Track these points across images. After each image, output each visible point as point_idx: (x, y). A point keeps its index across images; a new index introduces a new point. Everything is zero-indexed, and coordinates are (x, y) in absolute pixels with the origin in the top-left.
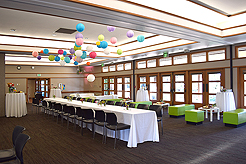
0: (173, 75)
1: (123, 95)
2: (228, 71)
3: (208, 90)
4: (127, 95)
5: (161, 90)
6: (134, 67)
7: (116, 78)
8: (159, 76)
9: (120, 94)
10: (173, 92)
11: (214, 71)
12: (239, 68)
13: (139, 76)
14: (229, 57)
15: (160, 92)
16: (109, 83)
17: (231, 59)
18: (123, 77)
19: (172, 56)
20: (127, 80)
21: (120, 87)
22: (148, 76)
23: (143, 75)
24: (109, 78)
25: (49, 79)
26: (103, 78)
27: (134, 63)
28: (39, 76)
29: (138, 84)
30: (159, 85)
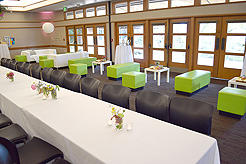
1: (96, 51)
3: (224, 47)
4: (101, 52)
5: (150, 45)
6: (110, 12)
7: (84, 27)
8: (149, 25)
9: (91, 50)
10: (168, 48)
15: (149, 47)
16: (75, 35)
18: (94, 26)
20: (100, 31)
21: (90, 40)
22: (130, 24)
23: (123, 24)
24: (74, 27)
26: (67, 28)
27: (110, 5)
29: (117, 35)
30: (148, 37)
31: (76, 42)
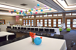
0: (48, 19)
1: (31, 25)
2: (63, 19)
3: (58, 23)
10: (48, 24)
12: (66, 18)
13: (37, 19)
15: (44, 24)
17: (64, 16)
22: (40, 19)
24: (25, 20)
25: (4, 20)
28: (1, 19)
29: (37, 21)
30: (44, 22)
31: (25, 23)
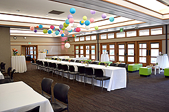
0: (126, 44)
1: (90, 57)
2: (164, 42)
3: (150, 55)
4: (93, 57)
5: (118, 54)
6: (98, 38)
7: (84, 45)
8: (117, 45)
9: (88, 57)
10: (126, 55)
11: (155, 42)
13: (102, 44)
14: (165, 33)
15: (117, 55)
16: (79, 50)
17: (166, 34)
18: (90, 45)
19: (126, 31)
20: (93, 47)
21: (88, 52)
22: (108, 44)
23: (104, 44)
24: (79, 45)
25: (36, 46)
26: (75, 46)
27: (98, 35)
28: (30, 44)
29: (102, 49)
30: (117, 50)
31: (79, 53)
